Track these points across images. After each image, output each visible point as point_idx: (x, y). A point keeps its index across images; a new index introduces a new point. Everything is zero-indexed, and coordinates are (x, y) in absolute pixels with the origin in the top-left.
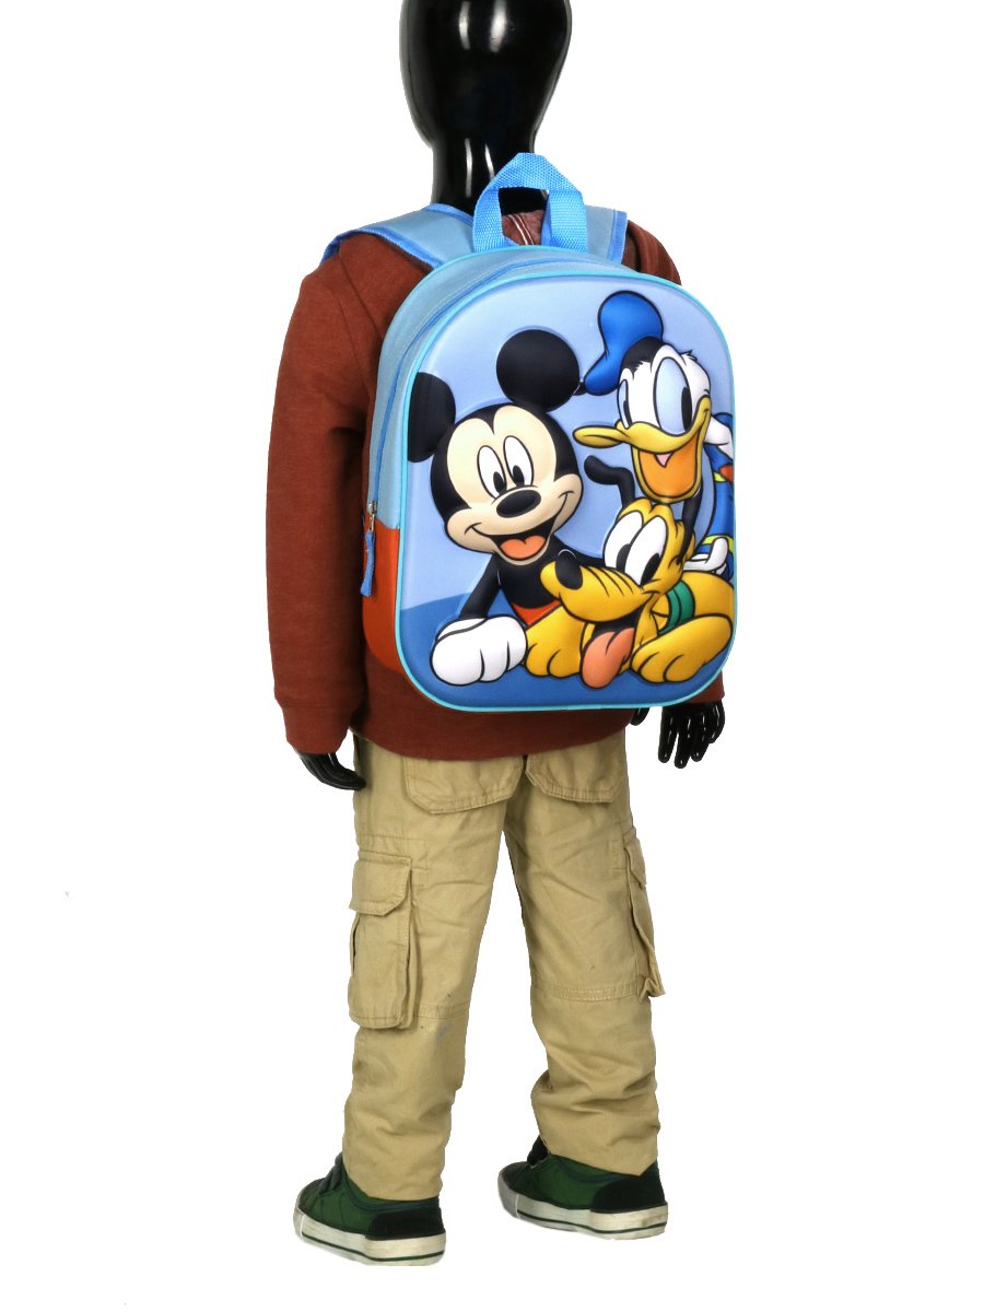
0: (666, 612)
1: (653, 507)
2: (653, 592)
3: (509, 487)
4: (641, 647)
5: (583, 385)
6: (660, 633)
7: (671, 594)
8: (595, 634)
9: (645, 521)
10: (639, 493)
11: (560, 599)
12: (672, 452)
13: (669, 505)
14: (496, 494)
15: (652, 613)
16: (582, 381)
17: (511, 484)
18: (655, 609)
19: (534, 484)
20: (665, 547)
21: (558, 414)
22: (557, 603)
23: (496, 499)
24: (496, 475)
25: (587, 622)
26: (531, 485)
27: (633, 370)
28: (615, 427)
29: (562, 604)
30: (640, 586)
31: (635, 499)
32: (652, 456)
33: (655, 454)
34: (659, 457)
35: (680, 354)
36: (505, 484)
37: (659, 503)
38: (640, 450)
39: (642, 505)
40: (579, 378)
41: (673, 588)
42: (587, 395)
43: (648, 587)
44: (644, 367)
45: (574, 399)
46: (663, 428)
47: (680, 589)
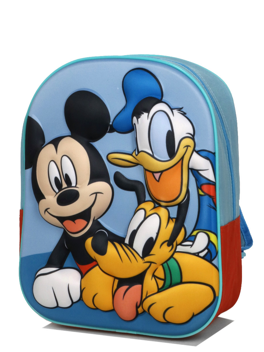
0: (162, 276)
1: (155, 207)
2: (151, 263)
3: (63, 187)
4: (147, 297)
5: (111, 126)
6: (160, 290)
7: (165, 265)
8: (119, 286)
9: (147, 215)
10: (148, 198)
11: (96, 261)
12: (162, 172)
13: (166, 207)
14: (57, 190)
15: (154, 276)
16: (111, 123)
17: (65, 185)
18: (155, 274)
19: (77, 186)
20: (158, 234)
21: (97, 144)
22: (94, 263)
23: (57, 193)
24: (56, 179)
25: (115, 278)
26: (75, 187)
27: (138, 118)
28: (131, 155)
29: (98, 265)
30: (143, 258)
31: (145, 201)
32: (151, 174)
33: (153, 173)
34: (155, 174)
35: (172, 109)
36: (61, 185)
37: (160, 206)
38: (146, 170)
39: (148, 206)
40: (110, 122)
41: (166, 262)
42: (115, 133)
43: (147, 259)
44: (144, 116)
45: (108, 135)
46: (155, 156)
47: (172, 262)
